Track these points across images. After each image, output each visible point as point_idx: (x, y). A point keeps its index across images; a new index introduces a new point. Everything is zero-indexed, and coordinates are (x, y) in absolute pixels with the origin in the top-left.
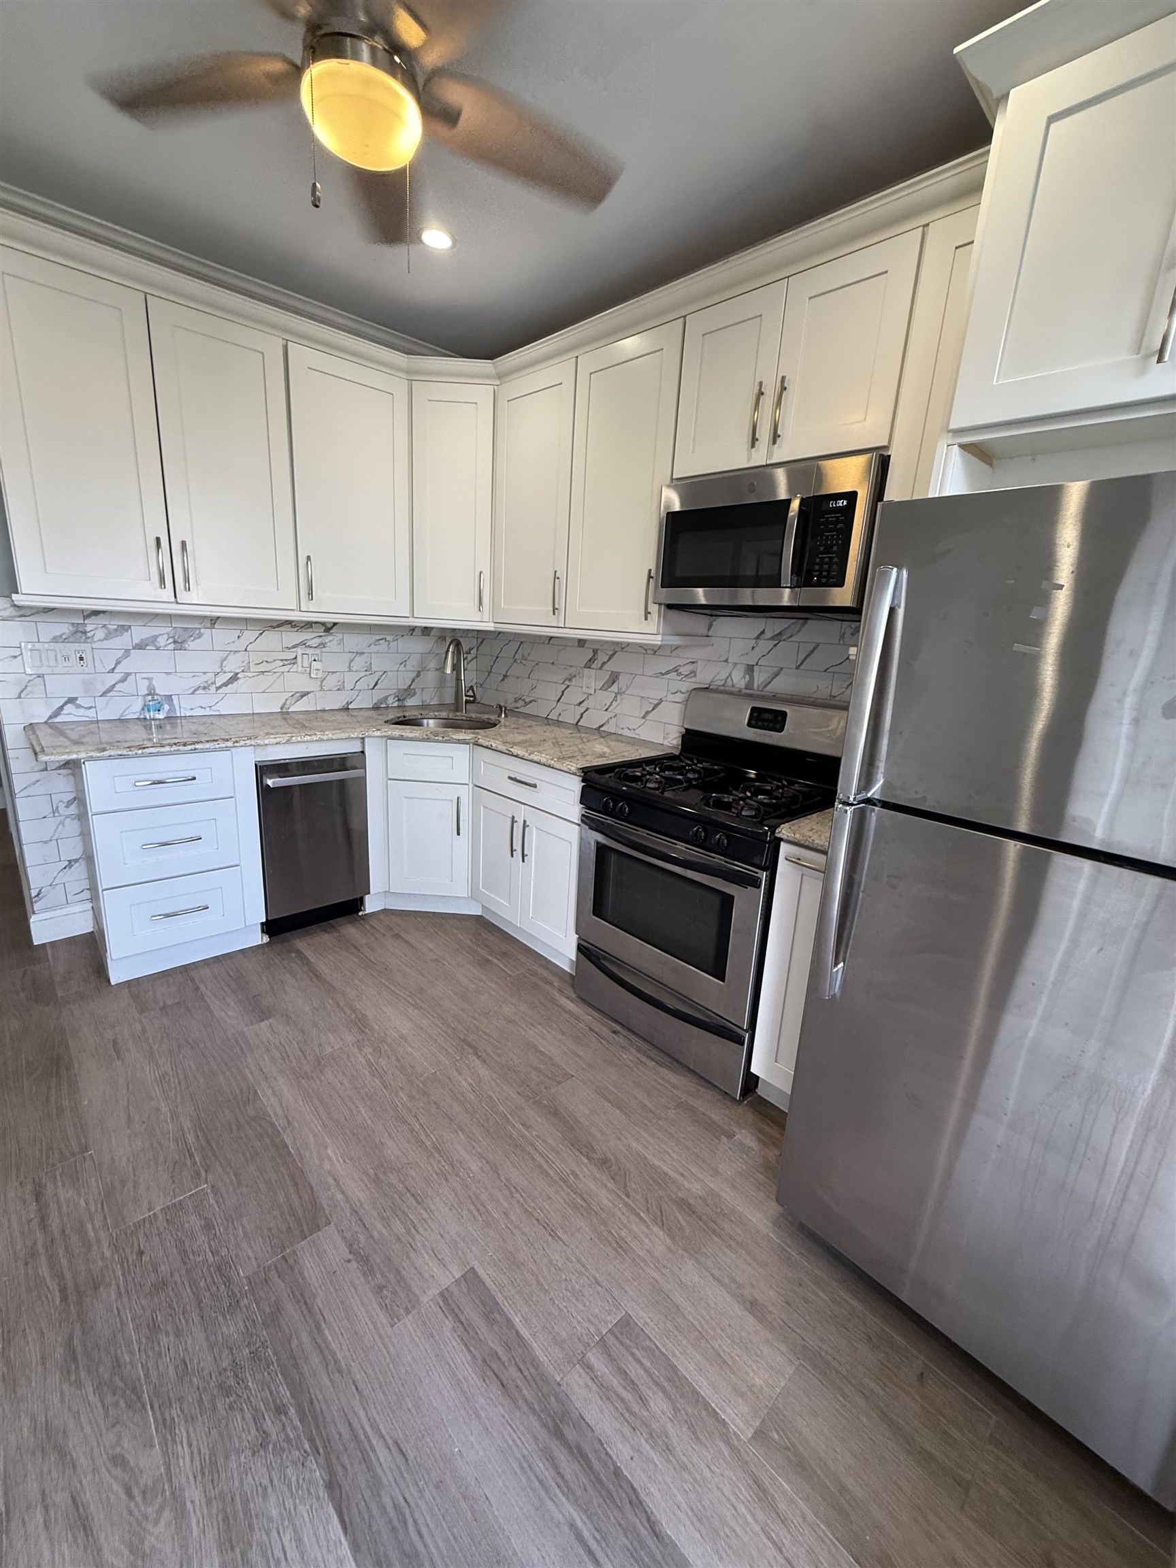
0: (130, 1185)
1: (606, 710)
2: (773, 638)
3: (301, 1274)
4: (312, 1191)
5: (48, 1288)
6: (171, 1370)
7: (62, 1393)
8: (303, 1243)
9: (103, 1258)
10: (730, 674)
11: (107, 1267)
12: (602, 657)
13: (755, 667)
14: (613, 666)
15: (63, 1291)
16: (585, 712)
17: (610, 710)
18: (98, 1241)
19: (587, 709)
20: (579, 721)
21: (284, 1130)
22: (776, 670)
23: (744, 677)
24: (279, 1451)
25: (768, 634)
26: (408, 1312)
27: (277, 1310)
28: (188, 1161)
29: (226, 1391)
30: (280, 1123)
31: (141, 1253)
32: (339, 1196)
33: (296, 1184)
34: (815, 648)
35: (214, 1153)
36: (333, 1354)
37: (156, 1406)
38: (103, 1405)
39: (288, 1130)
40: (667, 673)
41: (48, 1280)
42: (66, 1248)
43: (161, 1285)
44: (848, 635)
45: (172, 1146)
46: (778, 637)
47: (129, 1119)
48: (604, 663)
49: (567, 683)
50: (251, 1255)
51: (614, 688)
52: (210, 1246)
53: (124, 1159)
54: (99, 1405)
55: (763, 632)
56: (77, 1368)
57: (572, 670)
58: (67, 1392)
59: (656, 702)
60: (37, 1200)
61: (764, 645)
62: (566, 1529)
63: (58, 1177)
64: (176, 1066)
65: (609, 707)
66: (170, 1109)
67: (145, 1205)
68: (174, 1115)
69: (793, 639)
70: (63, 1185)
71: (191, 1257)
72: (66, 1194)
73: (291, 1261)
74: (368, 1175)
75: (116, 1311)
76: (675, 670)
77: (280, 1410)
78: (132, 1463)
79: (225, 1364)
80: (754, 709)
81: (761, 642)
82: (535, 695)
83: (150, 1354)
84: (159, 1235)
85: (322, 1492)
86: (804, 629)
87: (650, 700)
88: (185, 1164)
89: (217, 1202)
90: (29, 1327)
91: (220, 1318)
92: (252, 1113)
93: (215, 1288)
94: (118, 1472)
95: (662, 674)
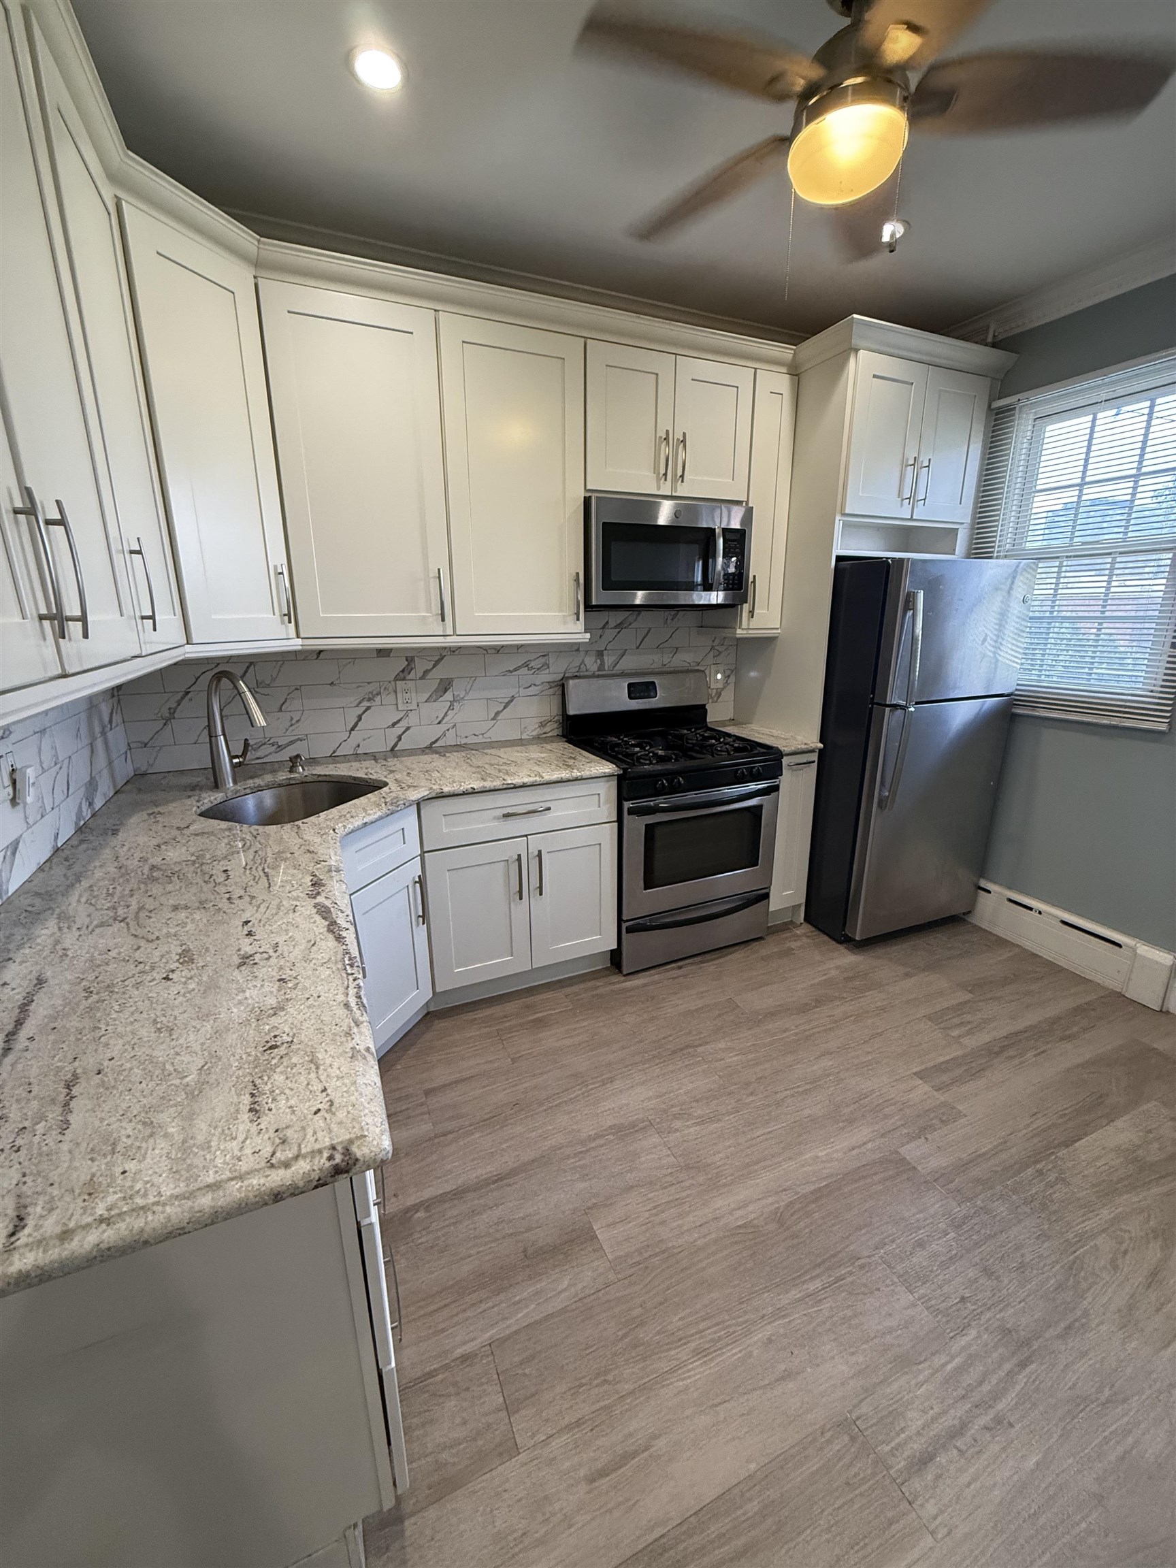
0: (888, 1339)
1: (439, 723)
2: (616, 627)
3: (945, 1168)
4: (867, 1165)
5: (1026, 1383)
6: (1046, 1245)
7: (1098, 1325)
8: (919, 1169)
9: (979, 1337)
10: (583, 661)
11: (986, 1329)
12: (420, 666)
13: (605, 652)
14: (440, 672)
15: (1023, 1365)
16: (404, 732)
17: (444, 721)
18: (963, 1349)
19: (408, 728)
20: (396, 745)
21: (797, 1193)
22: (621, 652)
23: (596, 662)
24: (1062, 1172)
25: (612, 624)
26: (953, 1108)
27: (977, 1181)
28: (849, 1279)
29: (1044, 1207)
30: (786, 1198)
31: (963, 1299)
32: (870, 1146)
33: (865, 1177)
34: (648, 632)
35: (833, 1256)
36: (995, 1147)
37: (1073, 1249)
38: (1089, 1289)
39: (799, 1190)
40: (516, 670)
41: (1018, 1387)
42: (981, 1383)
43: (987, 1272)
44: (669, 621)
45: (826, 1305)
46: (619, 626)
47: (787, 1376)
48: (426, 672)
49: (366, 704)
50: (940, 1204)
51: (449, 696)
52: (940, 1238)
53: (853, 1359)
54: (1091, 1291)
55: (607, 623)
56: (1076, 1320)
57: (370, 688)
58: (1097, 1321)
59: (507, 700)
60: (931, 1458)
61: (610, 634)
62: (1038, 1058)
63: (893, 1444)
64: (680, 1340)
65: (443, 718)
66: (769, 1323)
67: (910, 1312)
68: (780, 1313)
69: (632, 626)
70: (903, 1430)
71: (954, 1252)
72: (915, 1420)
73: (937, 1176)
74: (843, 1128)
75: (1022, 1304)
76: (526, 665)
77: (1040, 1172)
78: (1111, 1256)
79: (1028, 1210)
80: (630, 685)
81: (607, 631)
82: (299, 731)
83: (1042, 1264)
84: (940, 1287)
85: (1071, 1149)
86: (640, 618)
87: (500, 700)
88: (852, 1283)
89: (893, 1241)
90: (1066, 1385)
91: (998, 1218)
92: (772, 1226)
93: (976, 1227)
94: (1119, 1262)
95: (510, 671)
